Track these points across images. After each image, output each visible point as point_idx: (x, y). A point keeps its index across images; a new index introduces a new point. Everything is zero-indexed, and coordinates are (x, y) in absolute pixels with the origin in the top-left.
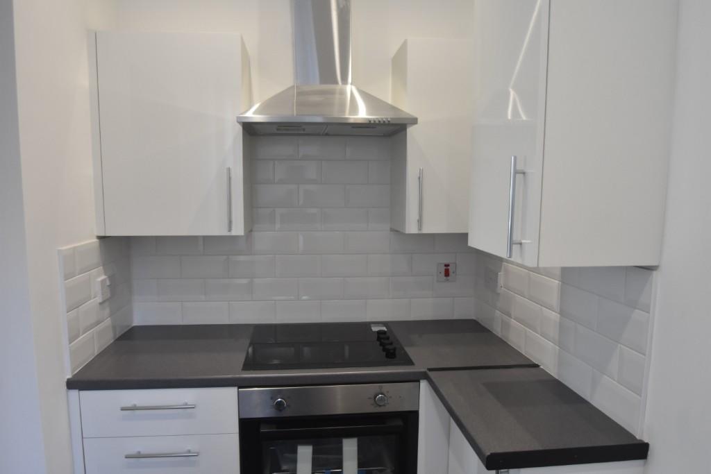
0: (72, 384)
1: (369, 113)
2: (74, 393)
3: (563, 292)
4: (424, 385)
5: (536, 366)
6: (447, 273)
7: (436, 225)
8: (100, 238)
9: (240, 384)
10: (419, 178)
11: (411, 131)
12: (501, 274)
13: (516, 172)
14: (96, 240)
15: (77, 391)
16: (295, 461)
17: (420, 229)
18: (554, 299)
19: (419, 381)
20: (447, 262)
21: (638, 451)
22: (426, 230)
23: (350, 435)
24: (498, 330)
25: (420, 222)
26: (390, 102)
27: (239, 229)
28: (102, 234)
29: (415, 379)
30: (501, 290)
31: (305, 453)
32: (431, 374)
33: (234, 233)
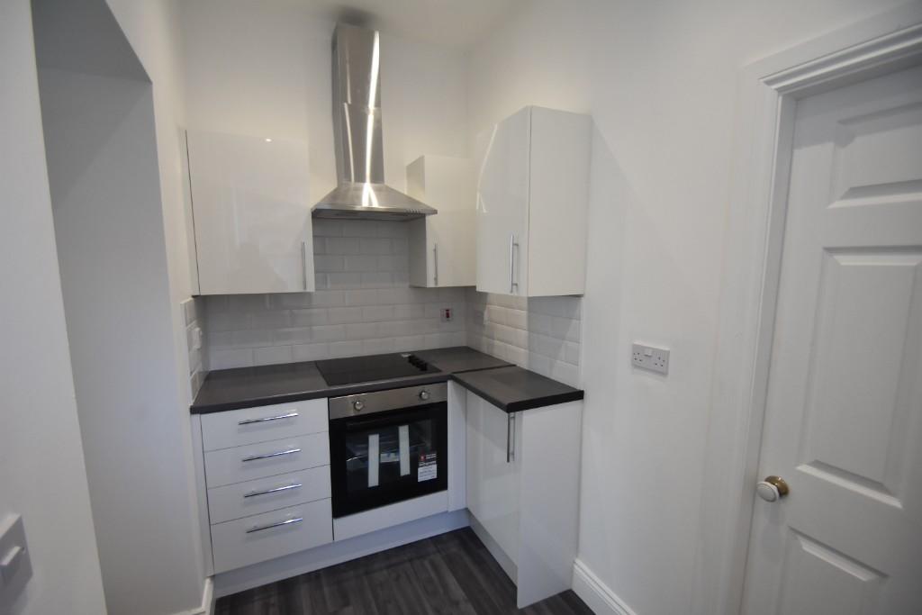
0: (194, 410)
1: (380, 204)
2: (197, 417)
3: (529, 318)
4: (450, 383)
5: (514, 365)
6: (448, 316)
7: (446, 281)
8: (193, 297)
9: (329, 395)
10: (435, 250)
11: (429, 219)
12: (486, 313)
13: (513, 244)
14: (191, 299)
15: (199, 415)
16: (367, 448)
17: (436, 283)
18: (524, 323)
19: (446, 382)
20: (447, 308)
21: (578, 395)
22: (440, 285)
23: (403, 424)
24: (485, 350)
25: (436, 279)
26: (406, 193)
27: (311, 288)
28: (197, 293)
29: (443, 380)
30: (487, 323)
31: (374, 440)
32: (455, 375)
33: (308, 290)
